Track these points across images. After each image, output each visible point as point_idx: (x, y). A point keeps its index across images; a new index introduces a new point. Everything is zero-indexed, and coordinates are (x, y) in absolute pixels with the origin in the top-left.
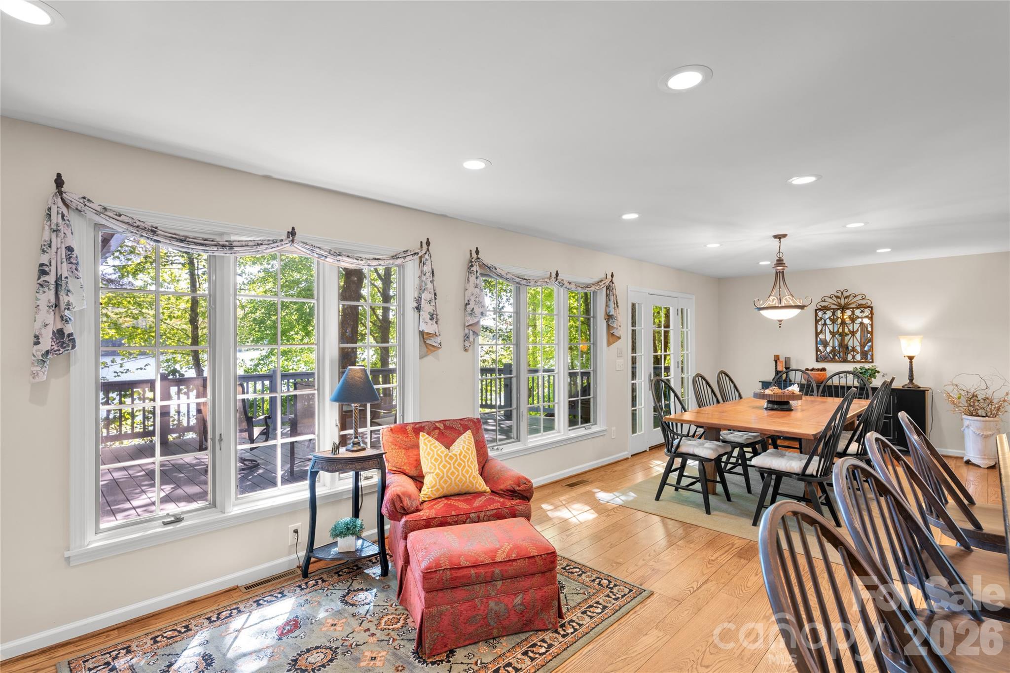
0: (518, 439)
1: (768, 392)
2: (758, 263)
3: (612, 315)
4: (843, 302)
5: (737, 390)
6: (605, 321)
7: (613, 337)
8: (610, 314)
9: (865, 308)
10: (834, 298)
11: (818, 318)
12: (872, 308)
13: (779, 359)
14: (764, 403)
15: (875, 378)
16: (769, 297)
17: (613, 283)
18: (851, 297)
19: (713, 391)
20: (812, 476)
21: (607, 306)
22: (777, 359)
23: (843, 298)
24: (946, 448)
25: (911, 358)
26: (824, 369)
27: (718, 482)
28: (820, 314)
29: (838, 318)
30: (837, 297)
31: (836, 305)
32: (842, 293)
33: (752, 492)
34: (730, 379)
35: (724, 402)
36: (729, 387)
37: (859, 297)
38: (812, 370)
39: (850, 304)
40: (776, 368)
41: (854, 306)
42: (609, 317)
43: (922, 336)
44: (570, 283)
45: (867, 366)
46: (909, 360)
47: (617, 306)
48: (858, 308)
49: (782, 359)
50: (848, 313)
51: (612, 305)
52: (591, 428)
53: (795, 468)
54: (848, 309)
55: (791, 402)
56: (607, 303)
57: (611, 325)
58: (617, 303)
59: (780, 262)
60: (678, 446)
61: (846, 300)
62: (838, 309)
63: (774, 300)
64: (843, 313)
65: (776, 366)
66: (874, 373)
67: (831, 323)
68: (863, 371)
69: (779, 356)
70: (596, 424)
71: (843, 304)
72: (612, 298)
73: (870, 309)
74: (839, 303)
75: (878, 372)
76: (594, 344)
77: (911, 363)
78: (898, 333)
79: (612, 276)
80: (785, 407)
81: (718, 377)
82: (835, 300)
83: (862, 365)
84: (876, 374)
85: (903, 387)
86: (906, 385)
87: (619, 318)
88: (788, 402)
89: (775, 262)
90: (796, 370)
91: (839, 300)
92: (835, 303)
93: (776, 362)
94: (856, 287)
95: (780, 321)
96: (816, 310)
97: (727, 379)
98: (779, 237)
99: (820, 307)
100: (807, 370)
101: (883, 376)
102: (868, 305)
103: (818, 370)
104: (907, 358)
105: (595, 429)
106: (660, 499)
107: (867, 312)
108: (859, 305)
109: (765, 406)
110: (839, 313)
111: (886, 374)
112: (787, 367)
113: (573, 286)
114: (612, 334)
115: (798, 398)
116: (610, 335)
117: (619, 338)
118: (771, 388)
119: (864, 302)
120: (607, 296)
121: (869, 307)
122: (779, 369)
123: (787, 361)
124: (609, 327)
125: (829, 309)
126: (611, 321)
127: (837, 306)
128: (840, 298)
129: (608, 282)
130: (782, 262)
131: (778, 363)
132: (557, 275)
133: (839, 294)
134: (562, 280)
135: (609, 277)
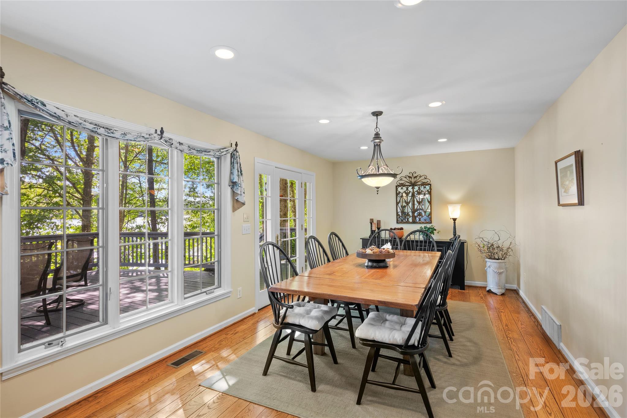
0: (105, 322)
1: (368, 251)
2: (359, 148)
3: (236, 182)
4: (413, 180)
5: (345, 248)
6: (229, 188)
7: (237, 204)
8: (234, 181)
9: (427, 185)
10: (408, 178)
11: (398, 192)
12: (430, 185)
13: (373, 222)
14: (366, 262)
15: (434, 234)
16: (369, 166)
17: (237, 152)
18: (418, 177)
19: (324, 251)
20: (413, 345)
21: (231, 173)
22: (372, 222)
23: (413, 178)
24: (475, 281)
25: (455, 220)
26: (402, 229)
27: (326, 345)
28: (399, 189)
29: (410, 192)
30: (410, 177)
31: (408, 182)
32: (413, 175)
33: (356, 347)
34: (339, 239)
35: (334, 260)
36: (338, 245)
37: (423, 178)
38: (395, 229)
39: (418, 182)
40: (371, 228)
41: (419, 183)
42: (233, 184)
43: (461, 205)
44: (180, 144)
45: (428, 226)
46: (453, 221)
47: (242, 174)
48: (422, 185)
49: (375, 222)
50: (416, 188)
51: (235, 172)
52: (213, 292)
53: (398, 340)
54: (416, 185)
55: (387, 260)
56: (231, 170)
57: (236, 191)
58: (241, 171)
59: (377, 136)
60: (285, 316)
61: (415, 179)
62: (410, 186)
63: (373, 169)
64: (413, 188)
65: (371, 227)
66: (433, 230)
67: (406, 195)
68: (427, 229)
69: (373, 219)
70: (220, 287)
71: (413, 182)
72: (236, 165)
73: (429, 186)
74: (410, 181)
75: (435, 230)
76: (218, 209)
77: (455, 223)
78: (447, 203)
79: (236, 145)
80: (382, 264)
81: (330, 238)
82: (408, 179)
83: (425, 225)
84: (434, 231)
85: (450, 240)
86: (452, 239)
87: (243, 185)
88: (384, 260)
89: (374, 136)
90: (386, 230)
91: (410, 179)
92: (408, 181)
93: (371, 224)
94: (421, 170)
95: (378, 188)
96: (396, 186)
97: (337, 239)
98: (377, 114)
99: (399, 184)
100: (391, 229)
101: (438, 233)
102: (428, 183)
103: (398, 229)
104: (452, 219)
105: (218, 292)
106: (268, 373)
107: (428, 187)
108: (423, 183)
109: (366, 264)
110: (410, 189)
111: (440, 231)
112: (378, 227)
113: (185, 148)
114: (237, 200)
115: (393, 256)
116: (235, 201)
117: (244, 204)
118: (370, 248)
119: (425, 181)
120: (231, 164)
121: (429, 184)
122: (373, 229)
123: (379, 222)
124: (234, 194)
125: (404, 186)
126: (235, 188)
127: (410, 183)
128: (411, 178)
129: (231, 150)
130: (378, 136)
131: (373, 225)
132: (162, 132)
133: (411, 175)
134: (170, 139)
135: (234, 146)
